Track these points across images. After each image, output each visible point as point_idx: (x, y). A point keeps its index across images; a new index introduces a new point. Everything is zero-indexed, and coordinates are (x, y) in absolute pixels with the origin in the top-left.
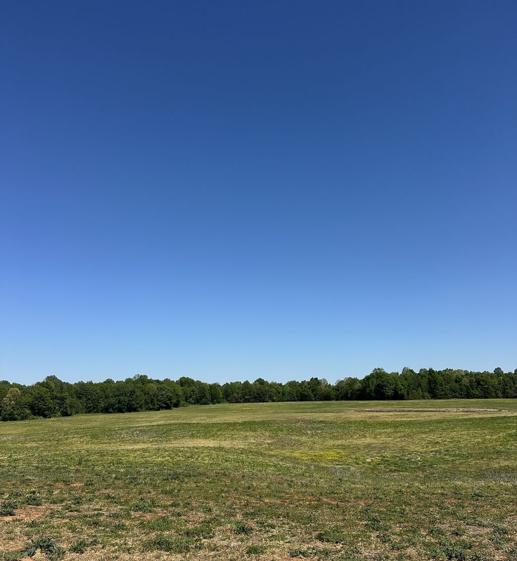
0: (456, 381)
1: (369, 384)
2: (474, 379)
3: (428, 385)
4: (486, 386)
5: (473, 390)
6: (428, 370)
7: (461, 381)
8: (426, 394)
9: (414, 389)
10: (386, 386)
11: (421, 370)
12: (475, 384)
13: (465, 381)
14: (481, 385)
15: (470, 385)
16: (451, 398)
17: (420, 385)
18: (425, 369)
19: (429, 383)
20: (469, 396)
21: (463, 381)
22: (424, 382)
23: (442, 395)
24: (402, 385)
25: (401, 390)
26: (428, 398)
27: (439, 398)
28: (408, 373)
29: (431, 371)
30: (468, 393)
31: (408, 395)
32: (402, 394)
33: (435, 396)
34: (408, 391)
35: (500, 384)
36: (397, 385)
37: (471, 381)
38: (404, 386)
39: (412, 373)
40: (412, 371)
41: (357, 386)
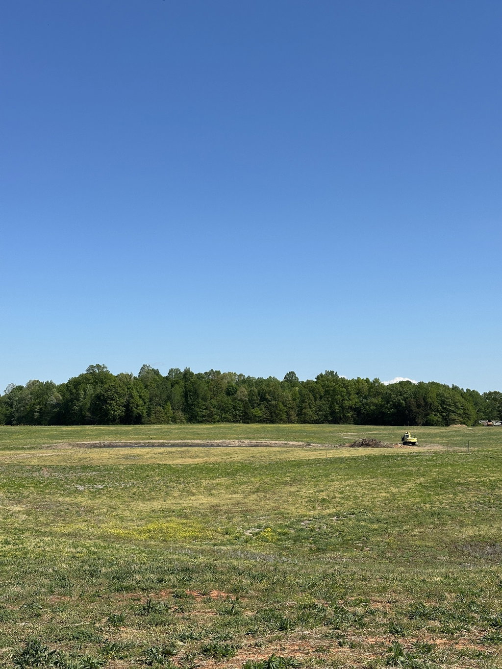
0: (229, 393)
1: (78, 394)
2: (256, 390)
3: (184, 399)
4: (273, 402)
5: (253, 408)
6: (182, 370)
7: (235, 392)
8: (180, 414)
9: (160, 405)
10: (112, 399)
11: (171, 371)
12: (257, 398)
13: (243, 392)
14: (266, 400)
15: (249, 400)
16: (219, 421)
17: (169, 398)
18: (177, 370)
19: (186, 395)
20: (247, 418)
21: (238, 393)
22: (177, 393)
23: (204, 416)
24: (140, 397)
25: (138, 406)
26: (182, 422)
27: (199, 422)
28: (150, 376)
29: (187, 374)
30: (246, 413)
31: (149, 415)
32: (139, 413)
33: (193, 418)
34: (149, 408)
35: (294, 400)
36: (131, 396)
37: (251, 394)
38: (143, 400)
39: (156, 377)
40: (156, 372)
41: (54, 398)
